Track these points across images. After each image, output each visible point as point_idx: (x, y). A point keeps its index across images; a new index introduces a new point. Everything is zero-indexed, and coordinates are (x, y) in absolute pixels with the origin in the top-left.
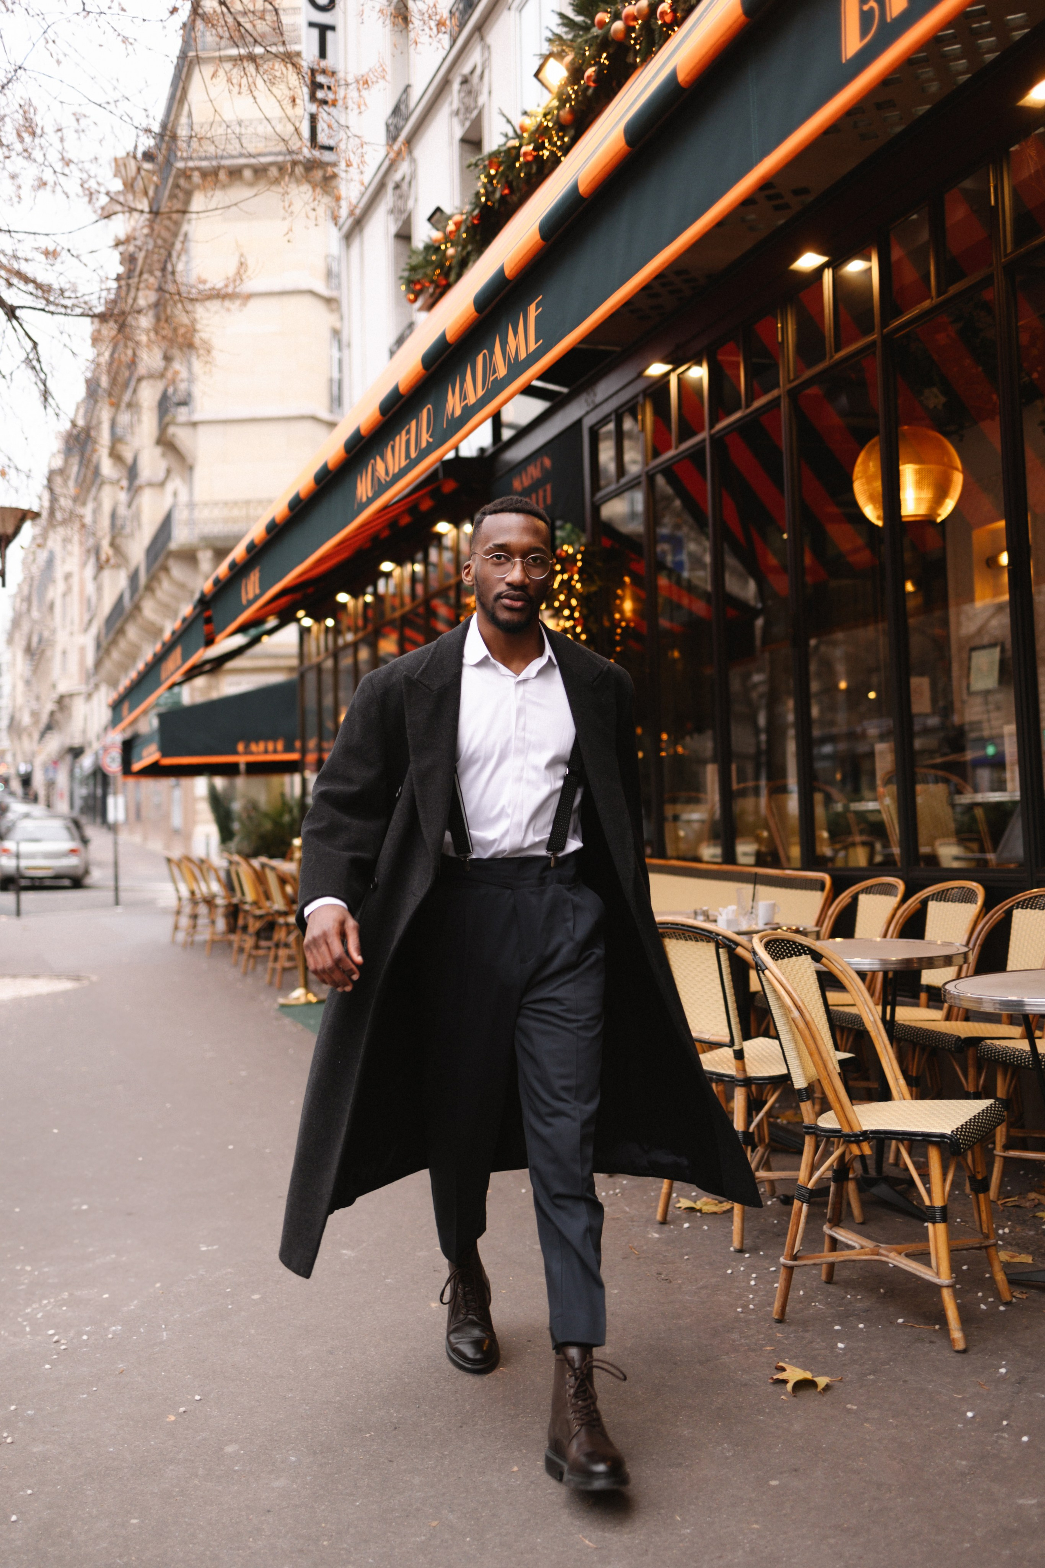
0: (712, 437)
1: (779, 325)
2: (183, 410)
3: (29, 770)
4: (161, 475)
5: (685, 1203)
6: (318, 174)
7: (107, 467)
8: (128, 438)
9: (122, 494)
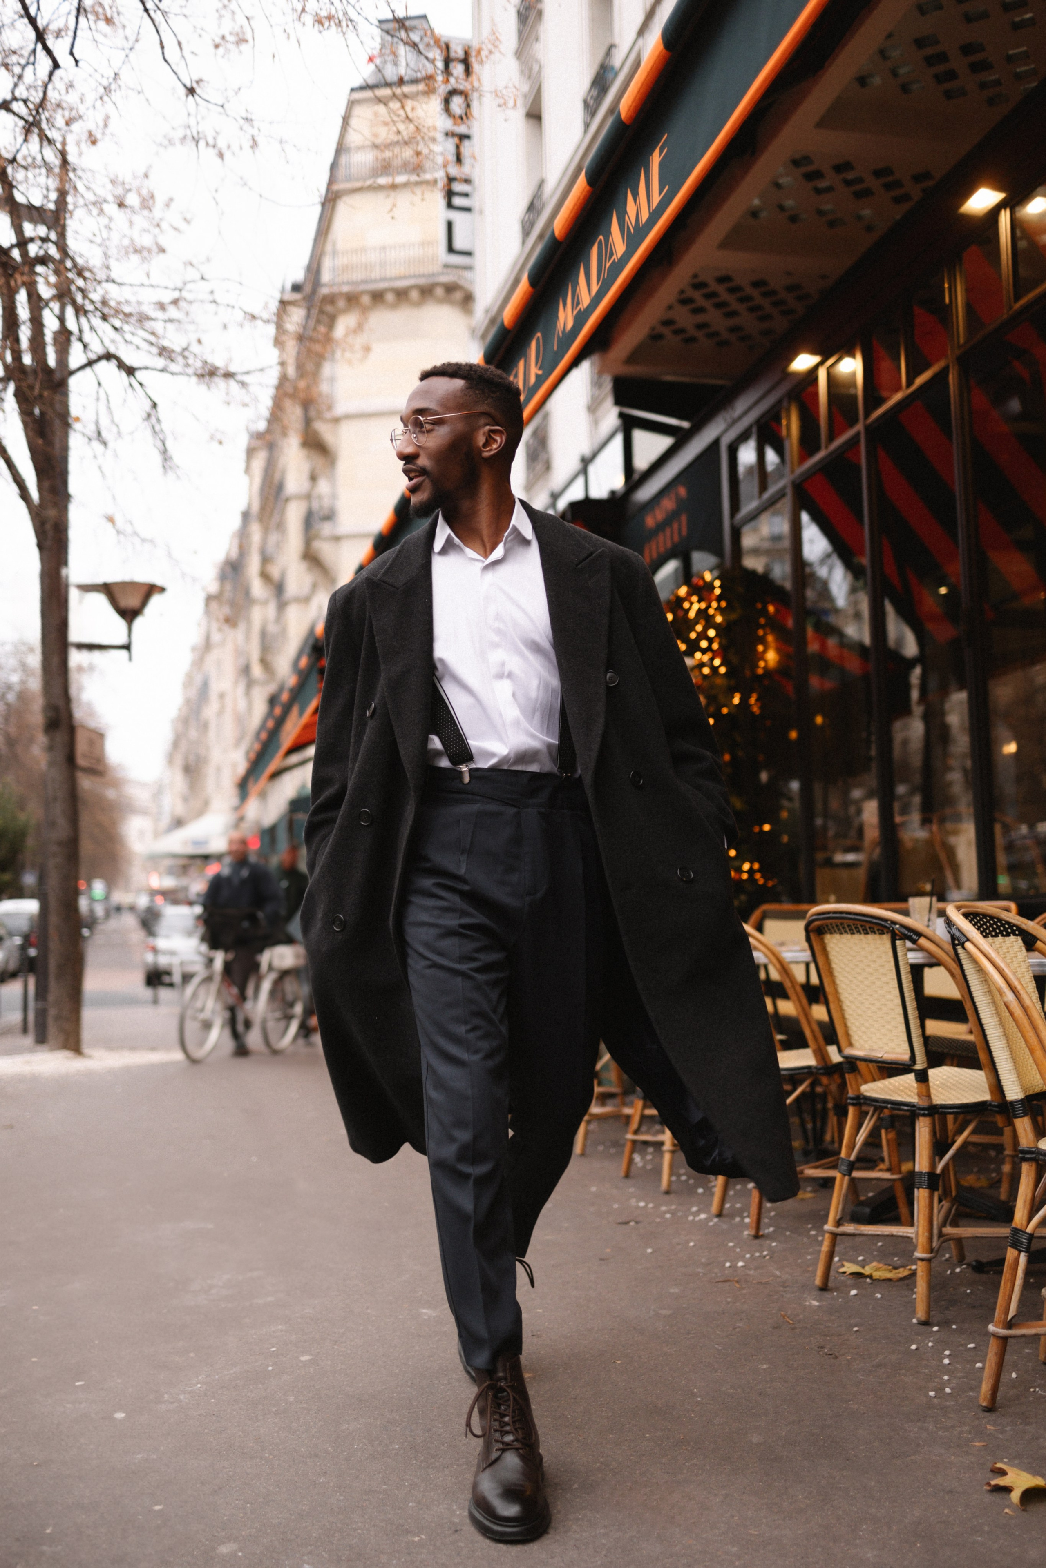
0: (867, 428)
1: (946, 285)
2: (327, 525)
4: (306, 590)
5: (850, 1268)
6: (458, 295)
7: (258, 588)
8: (277, 557)
9: (271, 610)
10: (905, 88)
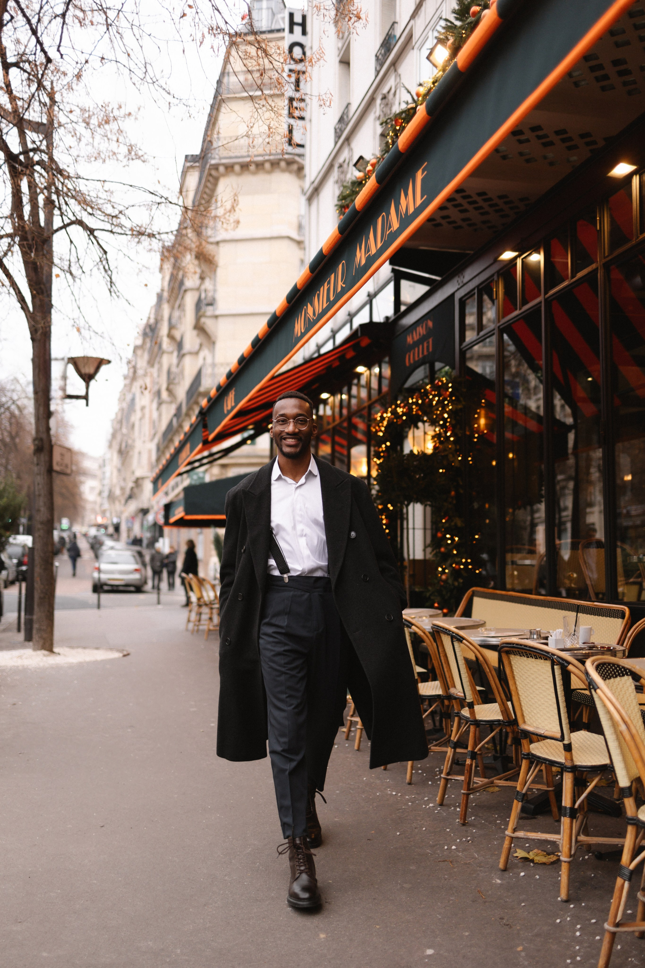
0: (546, 300)
1: (598, 219)
2: (210, 308)
3: (119, 522)
4: (197, 347)
6: (295, 167)
7: (166, 343)
8: (179, 326)
9: (174, 359)
10: (576, 84)
